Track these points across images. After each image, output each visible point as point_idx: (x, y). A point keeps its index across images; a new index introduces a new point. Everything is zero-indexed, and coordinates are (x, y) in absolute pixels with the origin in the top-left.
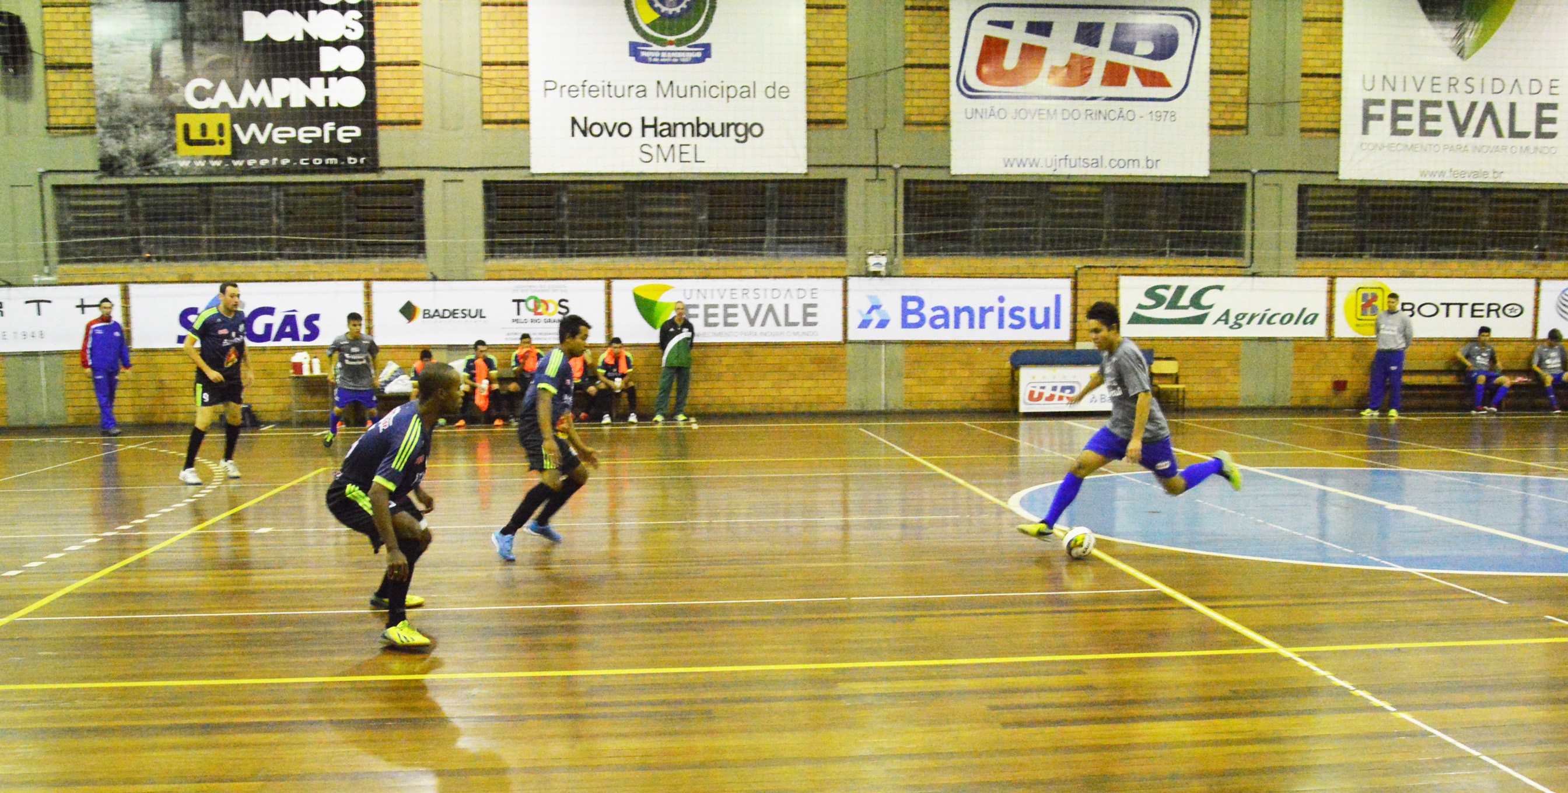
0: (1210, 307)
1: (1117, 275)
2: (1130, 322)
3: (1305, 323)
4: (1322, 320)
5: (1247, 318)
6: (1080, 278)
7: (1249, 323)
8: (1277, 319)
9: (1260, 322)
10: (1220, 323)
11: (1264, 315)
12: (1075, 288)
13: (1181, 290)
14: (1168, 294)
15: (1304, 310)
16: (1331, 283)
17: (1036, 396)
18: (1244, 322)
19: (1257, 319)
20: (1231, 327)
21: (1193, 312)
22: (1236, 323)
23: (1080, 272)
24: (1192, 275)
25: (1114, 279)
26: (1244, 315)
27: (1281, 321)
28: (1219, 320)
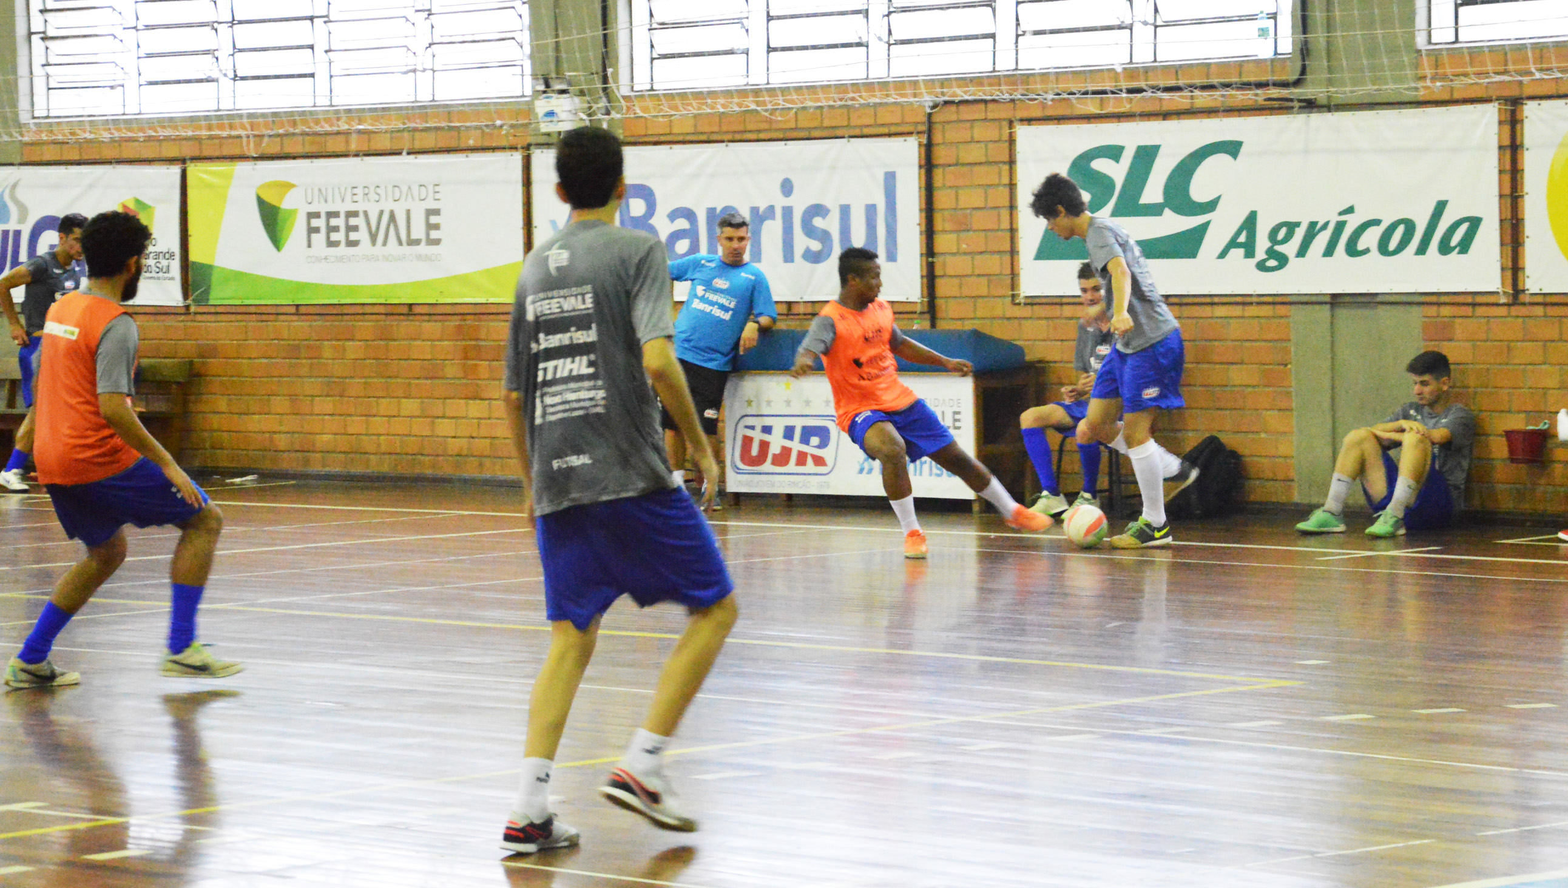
0: (1211, 206)
1: (1011, 123)
2: (1041, 255)
3: (1445, 248)
4: (1489, 237)
5: (1300, 233)
6: (938, 138)
7: (1302, 252)
8: (1370, 239)
9: (1329, 251)
10: (1237, 253)
11: (1340, 226)
12: (928, 165)
13: (1146, 156)
14: (1117, 171)
15: (1441, 207)
16: (1512, 122)
17: (755, 451)
18: (1290, 249)
19: (1321, 241)
20: (1261, 266)
21: (1172, 223)
22: (1271, 253)
23: (936, 118)
24: (1166, 115)
25: (1005, 137)
26: (1292, 227)
27: (1383, 249)
28: (1233, 244)
